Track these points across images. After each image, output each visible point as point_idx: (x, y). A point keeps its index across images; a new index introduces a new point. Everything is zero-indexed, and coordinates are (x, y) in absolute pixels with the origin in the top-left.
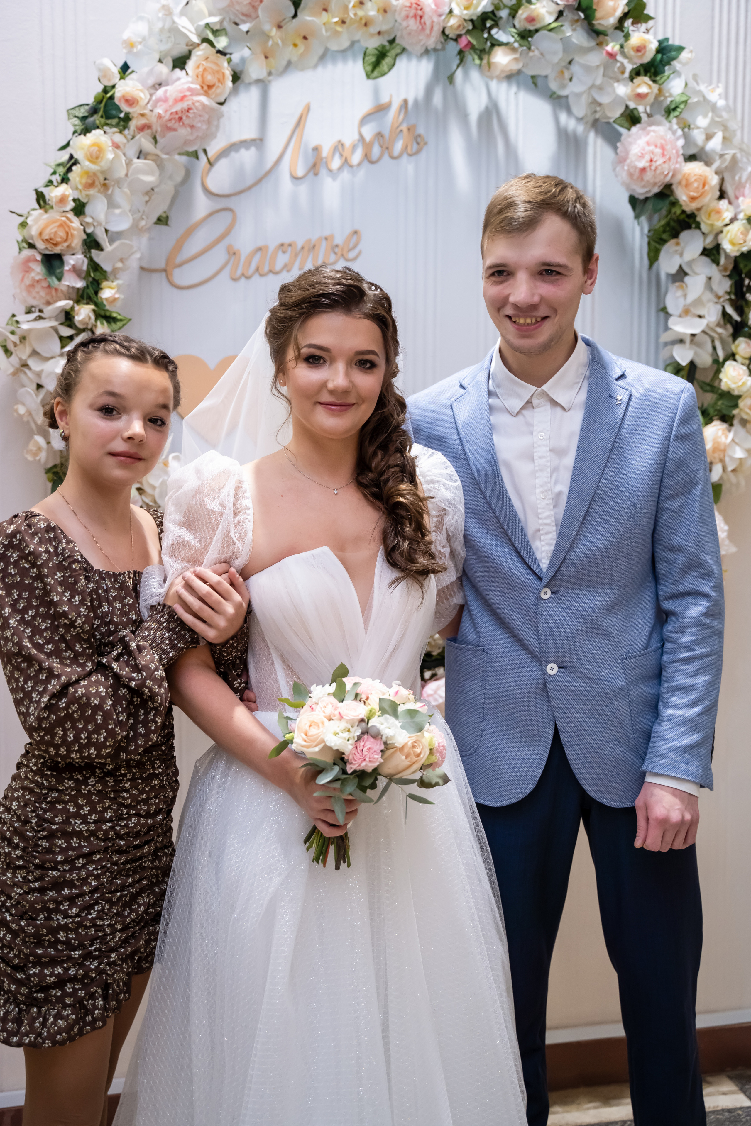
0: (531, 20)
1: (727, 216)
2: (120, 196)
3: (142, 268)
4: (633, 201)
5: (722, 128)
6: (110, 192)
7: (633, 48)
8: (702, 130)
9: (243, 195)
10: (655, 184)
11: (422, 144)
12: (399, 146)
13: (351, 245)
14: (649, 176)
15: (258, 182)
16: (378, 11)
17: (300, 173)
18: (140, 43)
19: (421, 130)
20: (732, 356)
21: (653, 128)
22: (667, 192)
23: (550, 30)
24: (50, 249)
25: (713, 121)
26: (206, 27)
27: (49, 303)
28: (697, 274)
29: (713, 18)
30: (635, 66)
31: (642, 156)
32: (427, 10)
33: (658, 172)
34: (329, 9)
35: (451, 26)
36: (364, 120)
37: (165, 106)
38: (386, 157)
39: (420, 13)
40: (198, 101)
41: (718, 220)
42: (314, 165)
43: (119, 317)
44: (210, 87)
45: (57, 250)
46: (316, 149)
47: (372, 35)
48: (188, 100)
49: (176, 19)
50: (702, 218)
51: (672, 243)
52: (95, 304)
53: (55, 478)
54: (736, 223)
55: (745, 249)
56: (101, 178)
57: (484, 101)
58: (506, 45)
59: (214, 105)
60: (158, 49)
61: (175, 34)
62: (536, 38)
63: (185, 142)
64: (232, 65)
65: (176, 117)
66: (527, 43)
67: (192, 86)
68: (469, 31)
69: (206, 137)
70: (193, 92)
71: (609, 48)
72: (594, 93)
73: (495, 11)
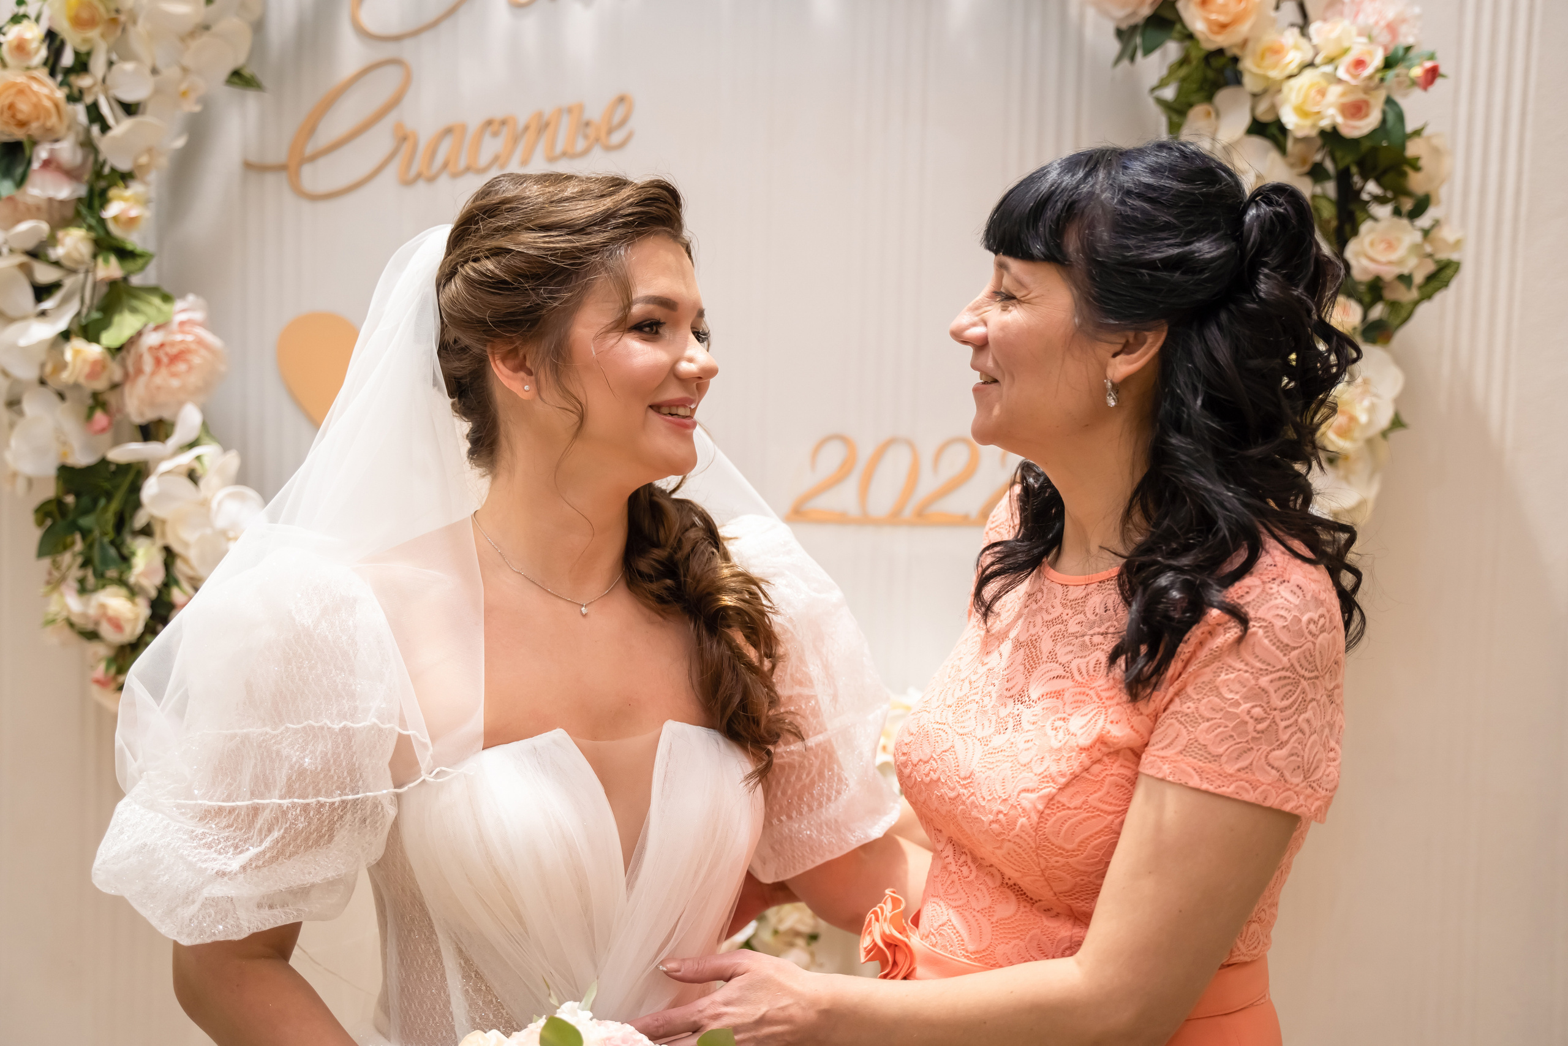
1: (1294, 58)
2: (136, 39)
3: (249, 166)
4: (1120, 33)
6: (119, 33)
9: (424, 36)
13: (617, 119)
15: (452, 11)
22: (1168, 14)
24: (8, 132)
27: (16, 224)
41: (1275, 66)
43: (136, 250)
45: (19, 134)
50: (1248, 64)
51: (1198, 112)
52: (90, 228)
53: (49, 522)
54: (1309, 75)
55: (1325, 123)
56: (102, 9)
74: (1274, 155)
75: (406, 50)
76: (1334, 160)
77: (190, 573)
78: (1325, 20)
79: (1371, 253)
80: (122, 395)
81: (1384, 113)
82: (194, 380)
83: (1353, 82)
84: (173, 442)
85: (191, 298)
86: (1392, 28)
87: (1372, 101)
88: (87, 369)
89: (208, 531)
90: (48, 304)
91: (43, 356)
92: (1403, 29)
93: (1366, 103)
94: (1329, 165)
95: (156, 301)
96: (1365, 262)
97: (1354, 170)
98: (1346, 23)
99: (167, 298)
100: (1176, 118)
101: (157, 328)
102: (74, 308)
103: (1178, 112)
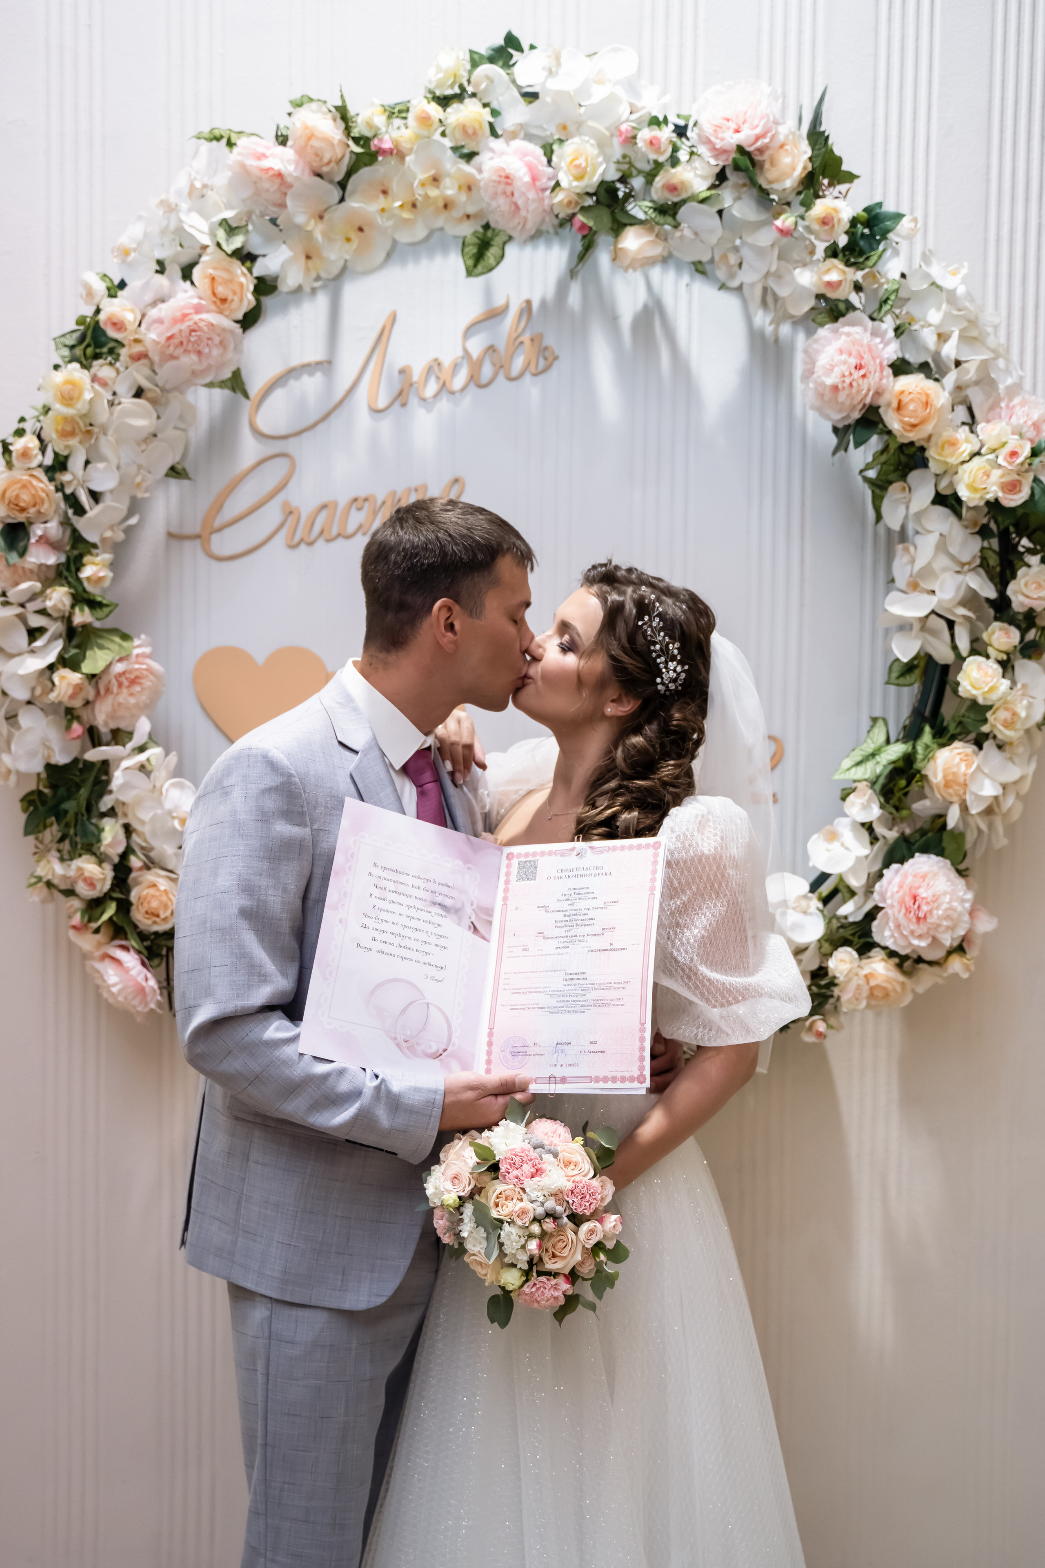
0: (673, 188)
1: (966, 449)
2: (106, 445)
3: (171, 535)
4: (835, 430)
5: (965, 324)
6: (93, 441)
7: (817, 219)
8: (932, 328)
9: (305, 435)
10: (853, 408)
11: (551, 359)
12: (518, 363)
14: (842, 397)
15: (327, 416)
16: (460, 188)
17: (381, 404)
18: (135, 250)
19: (549, 340)
20: (978, 648)
21: (846, 329)
22: (873, 418)
23: (703, 201)
24: (13, 516)
25: (947, 315)
26: (220, 224)
27: (17, 584)
28: (929, 532)
29: (988, 167)
30: (827, 244)
31: (830, 370)
32: (518, 184)
33: (854, 390)
34: (390, 192)
35: (561, 202)
36: (470, 330)
37: (161, 328)
38: (501, 378)
39: (509, 189)
40: (201, 320)
41: (952, 455)
42: (400, 393)
43: (105, 602)
44: (224, 301)
45: (21, 518)
46: (404, 372)
47: (460, 220)
48: (190, 320)
49: (183, 217)
50: (932, 453)
51: (896, 486)
52: (70, 585)
53: (32, 808)
54: (976, 459)
55: (990, 497)
56: (81, 424)
57: (642, 297)
58: (641, 222)
59: (227, 323)
60: (159, 254)
61: (181, 236)
62: (682, 212)
63: (194, 373)
64: (259, 269)
65: (176, 341)
66: (669, 219)
67: (196, 301)
68: (583, 209)
69: (222, 365)
70: (198, 309)
71: (779, 223)
72: (772, 283)
73: (623, 180)
74: (953, 519)
75: (292, 446)
76: (996, 522)
77: (144, 844)
78: (988, 421)
79: (1025, 591)
80: (93, 710)
81: (1032, 489)
82: (144, 698)
83: (1010, 468)
84: (130, 746)
85: (143, 636)
86: (1036, 426)
87: (1024, 481)
88: (70, 691)
89: (159, 811)
90: (38, 644)
91: (33, 683)
93: (1020, 482)
94: (993, 526)
95: (117, 639)
96: (1021, 598)
97: (1012, 529)
98: (1003, 424)
99: (126, 637)
100: (878, 491)
101: (120, 660)
102: (59, 645)
103: (880, 487)
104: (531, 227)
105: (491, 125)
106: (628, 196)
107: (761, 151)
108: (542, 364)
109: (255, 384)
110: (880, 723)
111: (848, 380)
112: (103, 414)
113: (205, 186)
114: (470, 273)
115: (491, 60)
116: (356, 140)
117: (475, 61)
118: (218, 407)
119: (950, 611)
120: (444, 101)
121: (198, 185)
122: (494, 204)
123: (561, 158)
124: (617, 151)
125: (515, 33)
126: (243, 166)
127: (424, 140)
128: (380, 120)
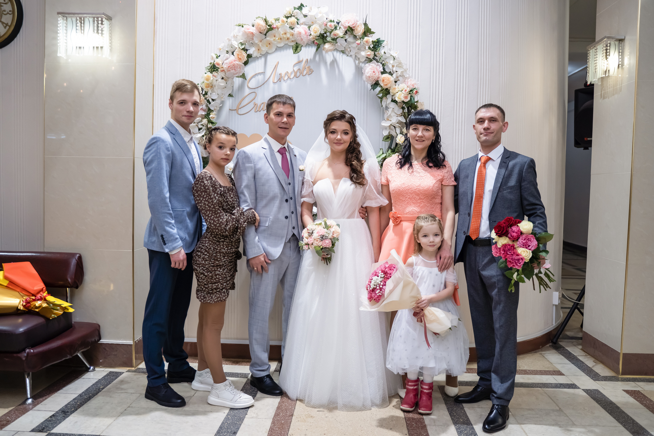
0: (335, 35)
1: (397, 90)
2: (215, 89)
3: (230, 110)
4: (372, 86)
6: (213, 88)
7: (366, 41)
8: (391, 64)
9: (259, 88)
10: (373, 81)
11: (312, 72)
12: (305, 72)
14: (371, 79)
15: (264, 84)
16: (290, 35)
17: (275, 81)
18: (222, 49)
19: (312, 67)
21: (371, 64)
22: (378, 83)
23: (342, 38)
26: (240, 43)
28: (391, 108)
30: (368, 47)
31: (368, 73)
32: (302, 34)
33: (373, 77)
34: (276, 36)
35: (312, 38)
36: (294, 65)
37: (227, 65)
38: (301, 75)
39: (300, 35)
40: (235, 63)
41: (395, 91)
42: (279, 79)
43: (214, 122)
44: (240, 59)
46: (280, 74)
47: (291, 42)
48: (233, 63)
49: (232, 42)
50: (391, 91)
51: (384, 98)
52: (207, 119)
54: (399, 92)
55: (402, 100)
56: (210, 85)
57: (332, 58)
58: (329, 42)
59: (241, 64)
60: (227, 50)
61: (232, 46)
62: (337, 40)
63: (234, 74)
64: (248, 53)
65: (230, 67)
66: (335, 41)
67: (234, 59)
68: (316, 39)
69: (240, 73)
70: (235, 61)
71: (357, 42)
72: (357, 55)
73: (325, 33)
74: (396, 105)
75: (256, 90)
81: (411, 98)
83: (406, 94)
86: (413, 85)
92: (415, 85)
93: (408, 97)
98: (404, 84)
102: (205, 131)
103: (381, 98)
104: (306, 43)
105: (297, 22)
106: (327, 36)
107: (354, 27)
108: (310, 72)
109: (248, 77)
110: (382, 150)
111: (371, 75)
112: (215, 83)
113: (237, 35)
114: (294, 53)
115: (298, 9)
116: (268, 25)
117: (295, 8)
118: (240, 82)
119: (395, 124)
120: (287, 17)
121: (236, 35)
122: (298, 38)
123: (311, 29)
124: (323, 27)
125: (302, 3)
126: (245, 31)
127: (283, 25)
128: (274, 21)
